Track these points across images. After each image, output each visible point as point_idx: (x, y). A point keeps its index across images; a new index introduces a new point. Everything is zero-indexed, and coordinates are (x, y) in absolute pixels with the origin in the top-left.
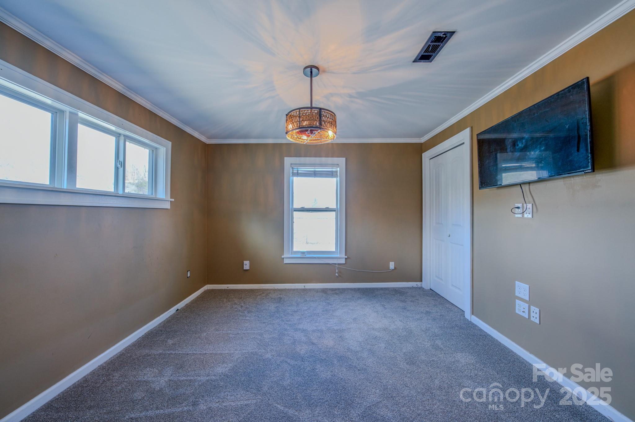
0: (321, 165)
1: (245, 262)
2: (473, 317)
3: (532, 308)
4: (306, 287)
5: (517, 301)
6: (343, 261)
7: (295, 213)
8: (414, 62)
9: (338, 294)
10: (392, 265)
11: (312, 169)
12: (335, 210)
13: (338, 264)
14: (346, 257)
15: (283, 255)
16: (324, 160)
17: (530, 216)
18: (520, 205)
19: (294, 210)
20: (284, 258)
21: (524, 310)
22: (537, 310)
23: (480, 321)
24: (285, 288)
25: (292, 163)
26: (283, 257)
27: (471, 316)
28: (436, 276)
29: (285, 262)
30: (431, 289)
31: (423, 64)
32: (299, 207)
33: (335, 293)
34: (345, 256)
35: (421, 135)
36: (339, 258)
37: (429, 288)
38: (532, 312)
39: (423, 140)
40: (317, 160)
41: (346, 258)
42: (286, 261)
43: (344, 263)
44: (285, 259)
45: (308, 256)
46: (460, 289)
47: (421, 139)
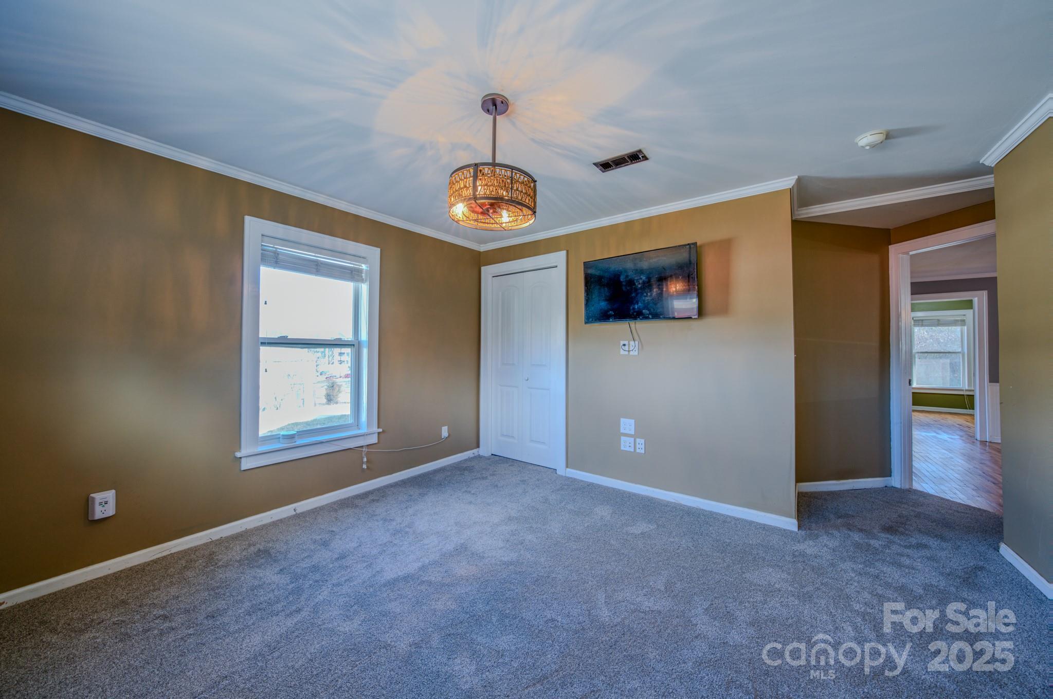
0: (334, 252)
1: (98, 497)
2: (568, 470)
3: (638, 440)
4: (299, 511)
5: (623, 438)
6: (374, 439)
7: (263, 349)
8: (595, 164)
9: (379, 500)
10: (445, 432)
11: (310, 255)
12: (354, 345)
13: (368, 445)
14: (381, 430)
15: (239, 448)
16: (339, 243)
17: (636, 353)
18: (626, 342)
19: (262, 343)
20: (240, 458)
21: (630, 445)
22: (642, 441)
23: (578, 472)
24: (243, 529)
25: (266, 233)
26: (238, 455)
27: (566, 469)
28: (503, 435)
29: (243, 468)
30: (492, 454)
31: (597, 170)
32: (275, 334)
33: (373, 500)
34: (378, 428)
35: (485, 242)
36: (369, 434)
37: (490, 455)
38: (637, 444)
39: (483, 248)
40: (327, 241)
41: (379, 433)
42: (246, 465)
43: (377, 442)
44: (243, 460)
45: (300, 442)
46: (544, 443)
47: (481, 246)
